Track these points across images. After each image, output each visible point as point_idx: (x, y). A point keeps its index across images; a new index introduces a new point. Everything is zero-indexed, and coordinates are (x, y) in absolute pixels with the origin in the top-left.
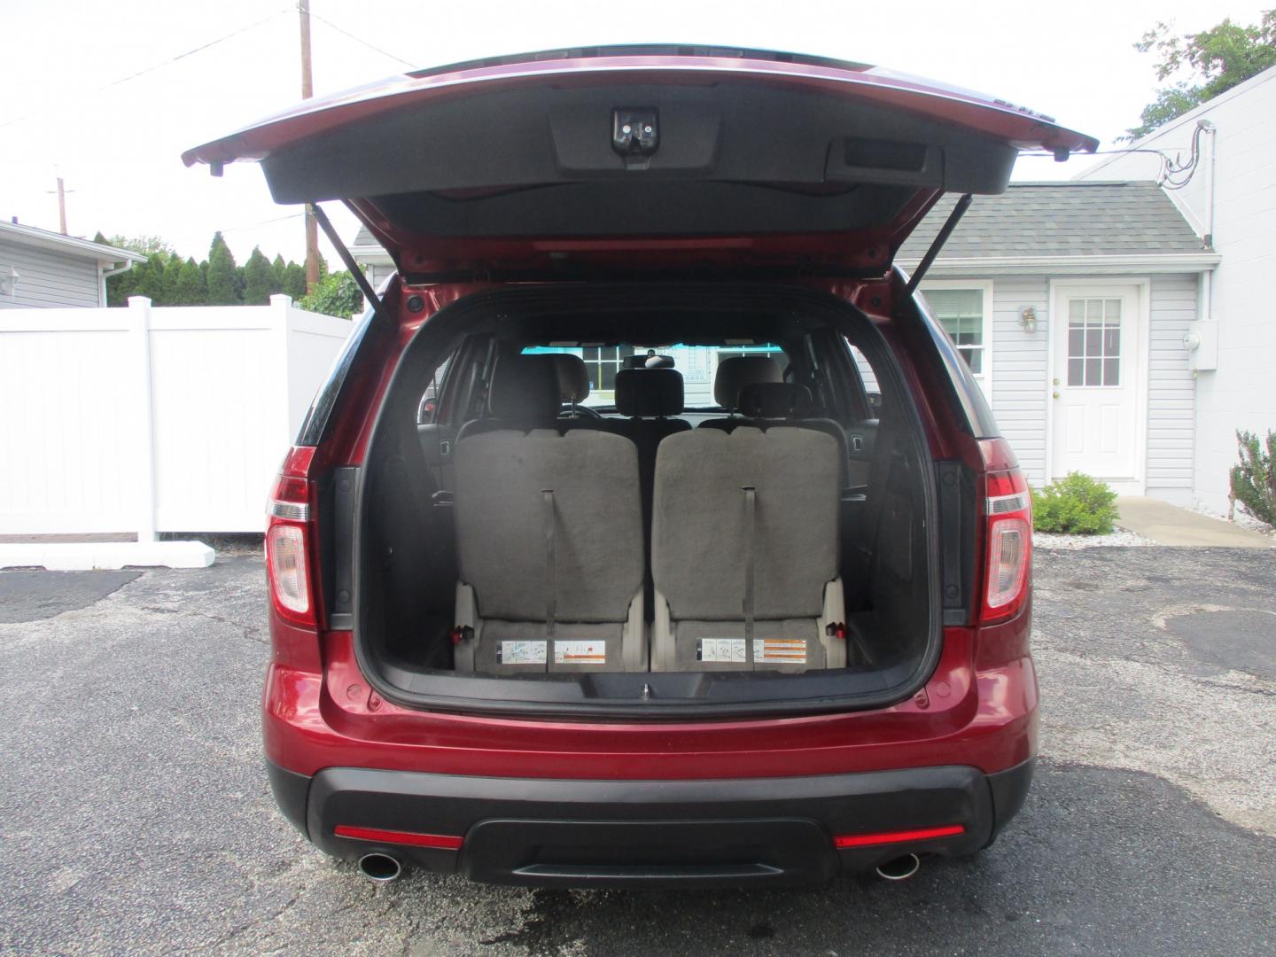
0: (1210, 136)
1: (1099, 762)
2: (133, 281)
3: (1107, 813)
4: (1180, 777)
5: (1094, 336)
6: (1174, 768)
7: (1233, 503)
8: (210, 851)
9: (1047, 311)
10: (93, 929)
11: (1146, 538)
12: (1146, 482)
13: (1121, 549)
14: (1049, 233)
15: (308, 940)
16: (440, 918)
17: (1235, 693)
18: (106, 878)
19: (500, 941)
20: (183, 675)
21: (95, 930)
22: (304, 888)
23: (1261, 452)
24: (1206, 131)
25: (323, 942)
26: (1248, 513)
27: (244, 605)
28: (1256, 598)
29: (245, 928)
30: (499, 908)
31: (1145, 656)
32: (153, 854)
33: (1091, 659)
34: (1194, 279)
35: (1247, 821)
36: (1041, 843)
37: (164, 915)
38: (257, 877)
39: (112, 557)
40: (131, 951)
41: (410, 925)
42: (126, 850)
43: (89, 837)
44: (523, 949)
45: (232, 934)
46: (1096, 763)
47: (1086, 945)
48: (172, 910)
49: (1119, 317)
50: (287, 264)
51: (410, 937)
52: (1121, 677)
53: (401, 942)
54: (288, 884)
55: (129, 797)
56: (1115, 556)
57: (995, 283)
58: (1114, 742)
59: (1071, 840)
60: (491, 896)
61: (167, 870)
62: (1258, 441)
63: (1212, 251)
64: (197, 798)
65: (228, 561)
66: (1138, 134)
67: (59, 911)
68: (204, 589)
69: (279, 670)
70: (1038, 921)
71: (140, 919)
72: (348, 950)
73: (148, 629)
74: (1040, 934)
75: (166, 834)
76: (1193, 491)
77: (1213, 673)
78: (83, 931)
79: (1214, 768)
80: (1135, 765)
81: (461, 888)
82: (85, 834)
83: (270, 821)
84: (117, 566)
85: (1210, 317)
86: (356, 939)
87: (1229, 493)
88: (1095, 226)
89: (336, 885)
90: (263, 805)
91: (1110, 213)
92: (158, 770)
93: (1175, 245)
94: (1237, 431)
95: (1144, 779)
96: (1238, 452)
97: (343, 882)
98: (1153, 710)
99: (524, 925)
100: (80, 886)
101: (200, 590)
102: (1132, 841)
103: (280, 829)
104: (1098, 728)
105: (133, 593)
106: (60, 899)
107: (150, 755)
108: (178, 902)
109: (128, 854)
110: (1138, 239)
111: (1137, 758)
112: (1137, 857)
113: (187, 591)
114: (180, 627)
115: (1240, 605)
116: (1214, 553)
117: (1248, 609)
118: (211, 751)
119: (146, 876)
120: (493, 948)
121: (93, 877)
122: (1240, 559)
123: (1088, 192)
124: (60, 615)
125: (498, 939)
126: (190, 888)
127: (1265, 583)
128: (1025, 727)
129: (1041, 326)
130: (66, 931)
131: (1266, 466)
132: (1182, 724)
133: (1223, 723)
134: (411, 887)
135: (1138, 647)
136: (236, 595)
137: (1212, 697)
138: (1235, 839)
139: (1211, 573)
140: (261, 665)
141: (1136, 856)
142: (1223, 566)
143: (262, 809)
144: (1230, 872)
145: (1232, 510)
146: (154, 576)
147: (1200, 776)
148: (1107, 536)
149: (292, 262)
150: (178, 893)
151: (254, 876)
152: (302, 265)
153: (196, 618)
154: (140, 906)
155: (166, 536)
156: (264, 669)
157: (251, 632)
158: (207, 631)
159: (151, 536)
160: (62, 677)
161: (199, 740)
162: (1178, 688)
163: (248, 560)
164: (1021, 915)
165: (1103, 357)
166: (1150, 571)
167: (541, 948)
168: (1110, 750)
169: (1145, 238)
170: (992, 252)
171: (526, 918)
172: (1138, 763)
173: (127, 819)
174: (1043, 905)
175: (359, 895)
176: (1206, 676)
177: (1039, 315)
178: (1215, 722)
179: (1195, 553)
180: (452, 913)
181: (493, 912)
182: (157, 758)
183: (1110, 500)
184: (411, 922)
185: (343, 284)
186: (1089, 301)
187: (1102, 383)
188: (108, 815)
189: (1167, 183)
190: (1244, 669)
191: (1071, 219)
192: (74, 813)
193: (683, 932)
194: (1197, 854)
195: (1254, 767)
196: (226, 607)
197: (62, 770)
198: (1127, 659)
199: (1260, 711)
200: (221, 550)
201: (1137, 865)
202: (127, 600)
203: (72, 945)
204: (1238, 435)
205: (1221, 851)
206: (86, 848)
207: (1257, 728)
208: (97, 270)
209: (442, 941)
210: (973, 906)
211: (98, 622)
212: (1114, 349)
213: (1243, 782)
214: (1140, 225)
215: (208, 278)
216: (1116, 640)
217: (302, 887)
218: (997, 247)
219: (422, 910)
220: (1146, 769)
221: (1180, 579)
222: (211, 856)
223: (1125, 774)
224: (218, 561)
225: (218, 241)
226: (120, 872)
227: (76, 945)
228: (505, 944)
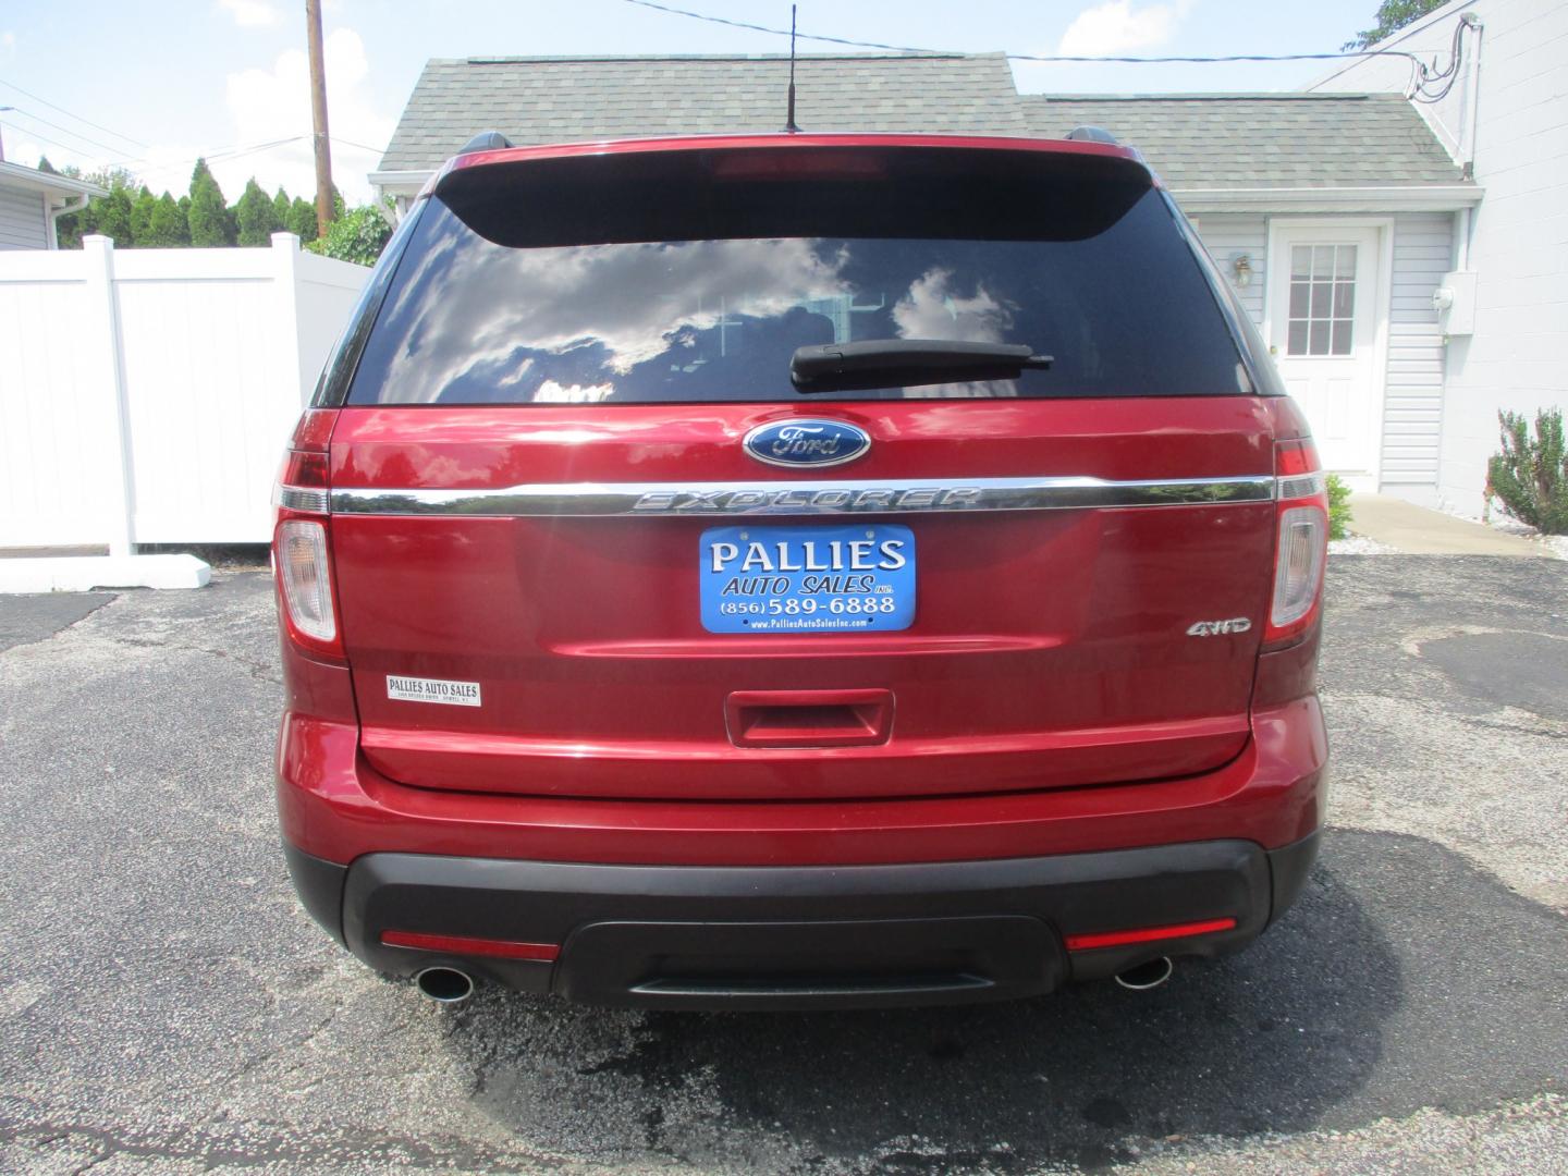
0: (1476, 35)
1: (1355, 823)
2: (92, 223)
3: (1374, 888)
4: (1458, 842)
5: (1322, 292)
6: (1449, 830)
7: (1488, 501)
8: (213, 954)
9: (1264, 260)
10: (59, 1063)
11: (1384, 543)
12: (1381, 476)
13: (1356, 558)
14: (1270, 158)
15: (349, 1073)
16: (523, 1040)
17: (1513, 735)
18: (75, 995)
19: (605, 1070)
20: (173, 725)
21: (63, 1064)
22: (341, 1004)
23: (1528, 437)
24: (1472, 27)
25: (369, 1074)
26: (1509, 513)
27: (250, 635)
28: (1527, 618)
29: (265, 1058)
30: (600, 1024)
31: (1397, 688)
32: (138, 961)
33: (1332, 694)
34: (1448, 219)
35: (1549, 897)
36: (1293, 928)
37: (154, 1044)
38: (277, 990)
39: (77, 576)
40: (111, 1092)
41: (484, 1049)
42: (102, 957)
43: (52, 939)
44: (635, 1080)
45: (247, 1067)
46: (1352, 825)
47: (1366, 1061)
48: (165, 1036)
49: (1354, 267)
50: (292, 199)
51: (485, 1066)
52: (1372, 717)
53: (473, 1073)
54: (321, 997)
55: (106, 886)
56: (1349, 567)
58: (1371, 798)
59: (1331, 924)
60: (589, 1010)
61: (158, 982)
62: (1525, 424)
63: (1473, 183)
64: (196, 886)
65: (228, 579)
66: (1373, 38)
67: (13, 1040)
68: (199, 615)
69: (298, 721)
70: (1301, 1030)
71: (122, 1049)
72: (403, 1085)
73: (126, 667)
74: (1306, 1048)
75: (155, 935)
76: (1437, 487)
77: (1484, 711)
78: (46, 1067)
79: (1500, 830)
80: (1402, 828)
81: (549, 999)
82: (45, 936)
83: (293, 914)
84: (83, 586)
85: (1467, 268)
86: (413, 1070)
87: (1484, 490)
88: (1327, 149)
89: (384, 998)
90: (283, 894)
91: (1346, 133)
92: (142, 851)
93: (1427, 175)
94: (1499, 411)
95: (1415, 845)
96: (1500, 436)
97: (394, 994)
98: (1415, 758)
99: (636, 1046)
100: (40, 1006)
101: (192, 617)
102: (1409, 925)
103: (307, 925)
104: (1349, 781)
105: (105, 620)
106: (13, 1024)
107: (131, 830)
108: (173, 1025)
109: (105, 962)
110: (1380, 167)
111: (1402, 818)
112: (1417, 946)
113: (176, 618)
114: (167, 664)
115: (1507, 626)
116: (1470, 562)
117: (1519, 631)
118: (212, 823)
119: (130, 989)
120: (595, 1079)
121: (59, 994)
122: (1501, 570)
123: (1318, 106)
124: (10, 651)
125: (602, 1067)
126: (188, 1006)
127: (1536, 599)
128: (1314, 787)
129: (1257, 278)
130: (22, 1067)
131: (1534, 455)
132: (1453, 775)
133: (1504, 773)
134: (484, 1000)
135: (1388, 679)
136: (240, 622)
137: (1486, 740)
138: (1537, 922)
139: (1468, 586)
140: (275, 711)
141: (1415, 943)
142: (1481, 578)
143: (281, 900)
144: (1536, 963)
145: (1487, 510)
146: (133, 600)
147: (1483, 840)
148: (1337, 542)
149: (298, 199)
150: (173, 1013)
151: (274, 988)
152: (311, 202)
153: (189, 652)
154: (122, 1031)
155: (146, 549)
156: (279, 716)
157: (260, 669)
158: (203, 669)
159: (127, 548)
160: (13, 731)
161: (196, 810)
162: (1444, 730)
163: (254, 578)
164: (1279, 1023)
165: (1332, 319)
166: (1392, 584)
167: (658, 1078)
168: (1368, 808)
169: (1389, 166)
170: (1199, 183)
171: (637, 1038)
172: (1405, 824)
173: (102, 914)
174: (1305, 1010)
175: (414, 1010)
176: (1478, 715)
177: (1255, 266)
178: (1494, 772)
179: (1447, 563)
180: (539, 1032)
181: (594, 1031)
182: (141, 834)
183: (1342, 497)
184: (486, 1046)
185: (365, 222)
186: (1317, 247)
187: (1330, 350)
188: (77, 911)
189: (1419, 95)
190: (1521, 706)
191: (1300, 142)
192: (31, 908)
193: (846, 1053)
194: (1493, 941)
195: (1548, 828)
196: (226, 637)
197: (15, 851)
198: (1377, 693)
199: (1548, 758)
200: (218, 567)
201: (1419, 955)
202: (97, 630)
203: (31, 1087)
204: (1501, 416)
205: (1522, 936)
206: (48, 954)
207: (1547, 779)
208: (43, 208)
209: (527, 1071)
210: (1216, 1012)
211: (60, 658)
212: (1346, 308)
213: (1537, 847)
214: (1385, 150)
215: (190, 219)
216: (1361, 670)
217: (339, 1002)
218: (1206, 176)
219: (499, 1029)
220: (1415, 832)
221: (1432, 595)
222: (215, 962)
223: (1390, 839)
224: (214, 580)
225: (201, 171)
226: (94, 987)
227: (37, 1085)
228: (612, 1073)
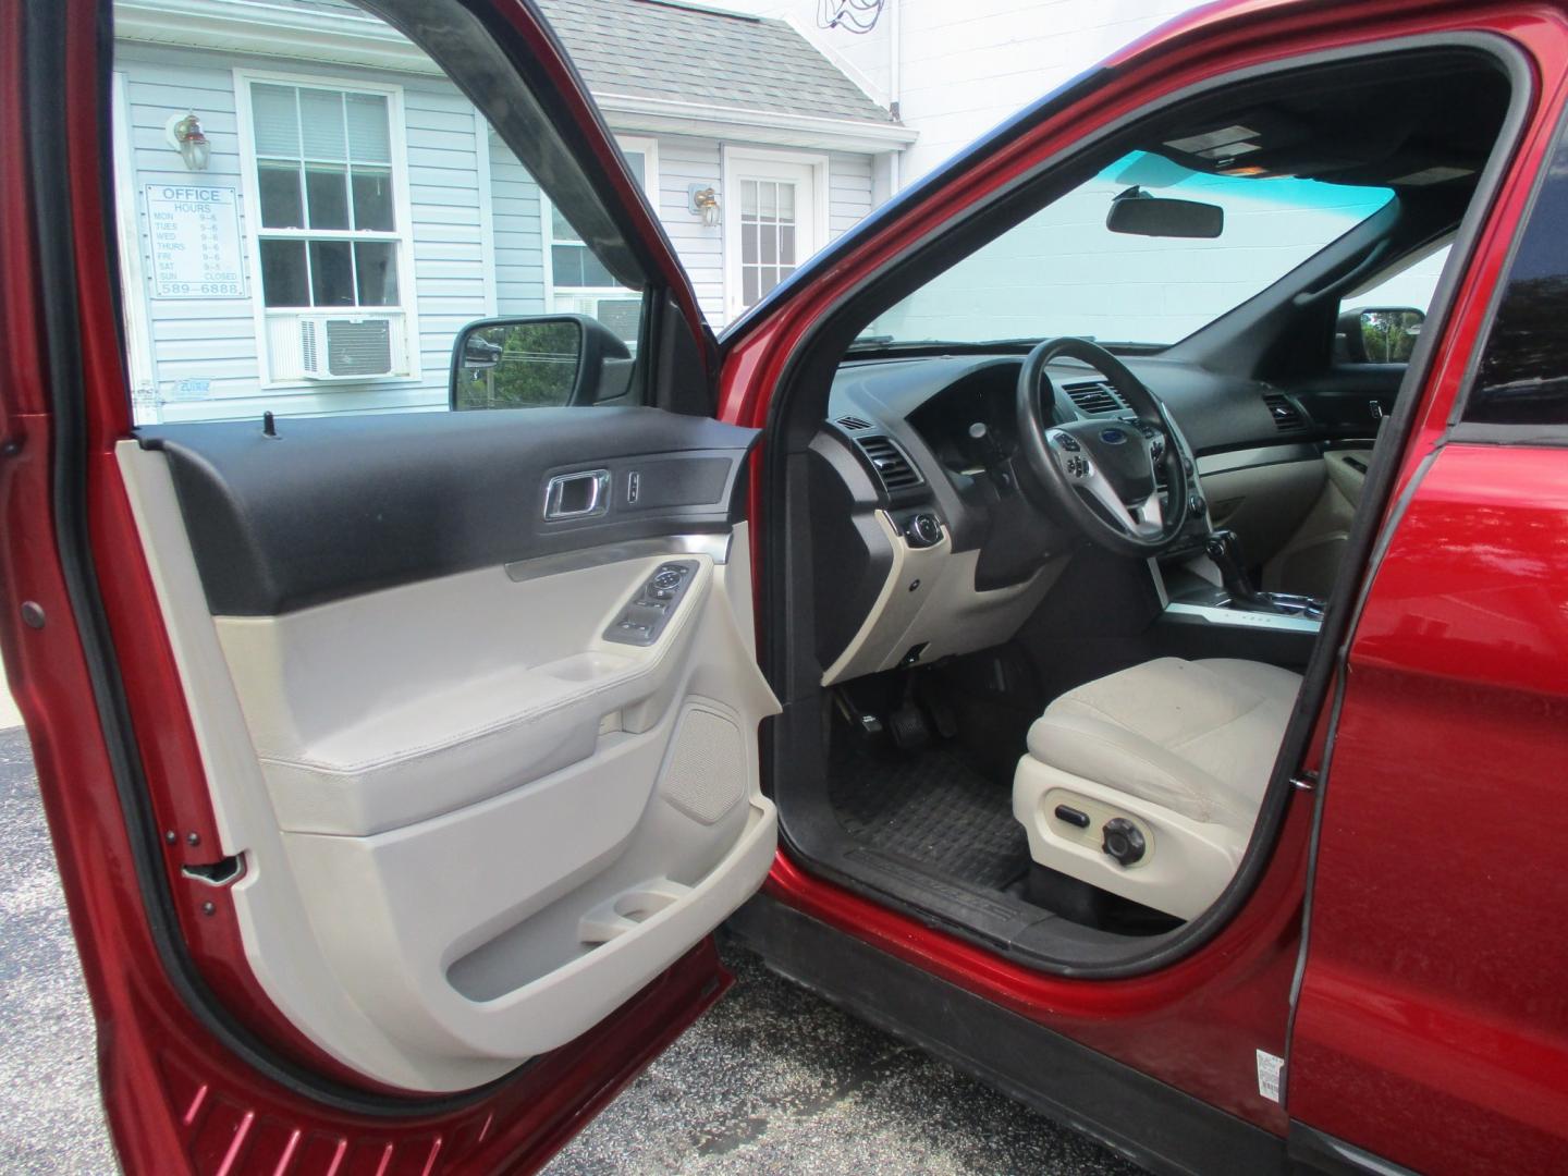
5: (768, 236)
9: (722, 194)
14: (719, 74)
49: (792, 208)
57: (661, 146)
63: (900, 124)
88: (763, 72)
91: (768, 57)
93: (863, 113)
110: (820, 98)
123: (724, 24)
165: (778, 265)
169: (827, 99)
170: (670, 95)
177: (716, 200)
186: (762, 184)
191: (732, 60)
212: (789, 255)
214: (810, 80)
218: (672, 86)
